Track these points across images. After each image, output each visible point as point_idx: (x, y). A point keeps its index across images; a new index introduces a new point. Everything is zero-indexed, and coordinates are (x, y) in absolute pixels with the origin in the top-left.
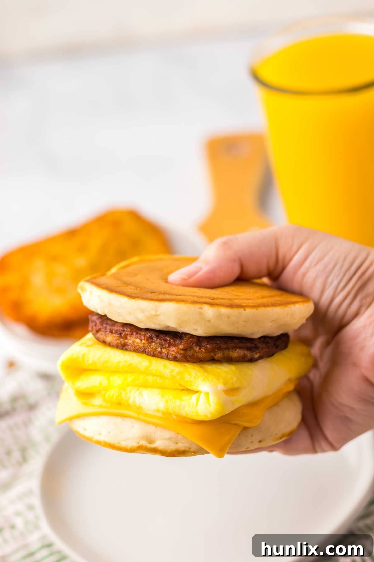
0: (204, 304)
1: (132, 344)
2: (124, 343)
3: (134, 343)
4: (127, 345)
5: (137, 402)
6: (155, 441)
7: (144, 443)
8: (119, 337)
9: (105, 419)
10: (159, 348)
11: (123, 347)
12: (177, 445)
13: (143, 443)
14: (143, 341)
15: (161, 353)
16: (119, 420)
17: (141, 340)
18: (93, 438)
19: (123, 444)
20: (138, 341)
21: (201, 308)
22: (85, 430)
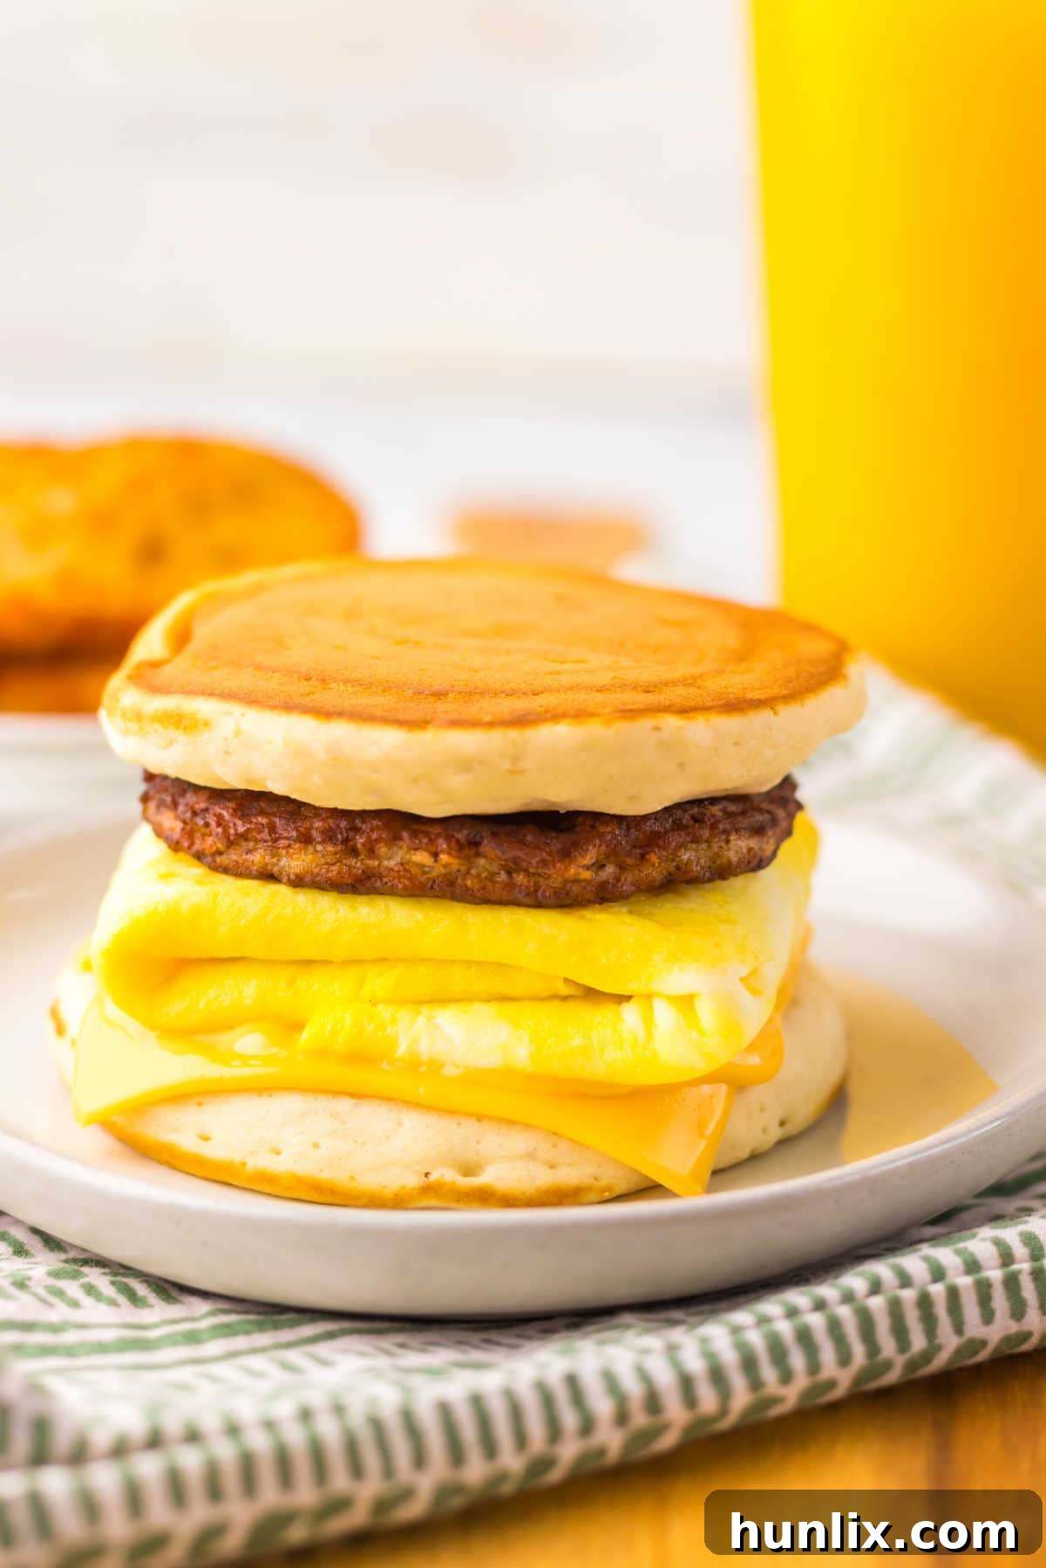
0: (661, 715)
1: (399, 871)
2: (364, 872)
3: (407, 867)
4: (374, 876)
5: (426, 1048)
6: (480, 1166)
7: (446, 1175)
8: (342, 851)
9: (292, 1104)
10: (502, 872)
11: (360, 885)
12: (552, 1170)
13: (442, 1176)
14: (444, 858)
15: (511, 886)
16: (345, 1104)
17: (435, 855)
18: (244, 1164)
19: (370, 1181)
20: (421, 857)
21: (657, 729)
22: (206, 1138)
